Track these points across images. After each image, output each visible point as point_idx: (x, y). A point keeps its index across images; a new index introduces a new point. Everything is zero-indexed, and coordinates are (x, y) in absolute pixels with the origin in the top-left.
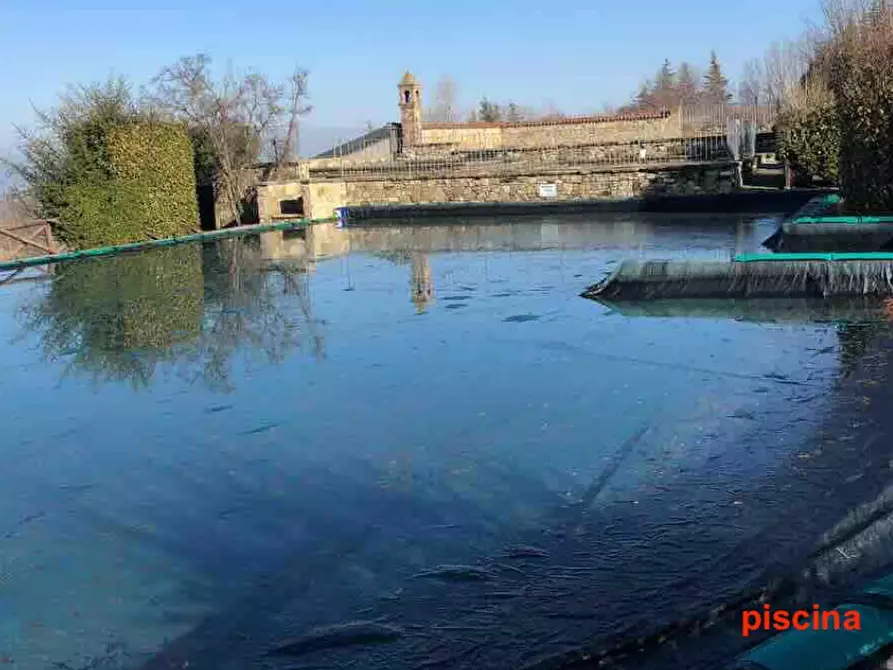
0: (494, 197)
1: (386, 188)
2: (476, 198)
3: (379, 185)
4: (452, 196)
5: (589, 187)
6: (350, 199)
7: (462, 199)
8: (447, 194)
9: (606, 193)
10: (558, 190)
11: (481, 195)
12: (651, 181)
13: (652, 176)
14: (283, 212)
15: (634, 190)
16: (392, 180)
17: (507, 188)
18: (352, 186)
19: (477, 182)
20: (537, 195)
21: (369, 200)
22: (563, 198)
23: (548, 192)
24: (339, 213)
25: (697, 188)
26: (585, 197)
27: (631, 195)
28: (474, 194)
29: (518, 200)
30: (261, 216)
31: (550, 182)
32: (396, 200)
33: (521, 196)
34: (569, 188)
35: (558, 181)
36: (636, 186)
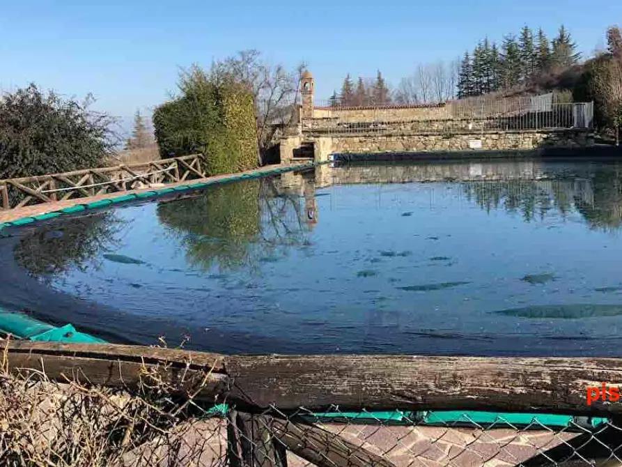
0: (438, 148)
1: (360, 142)
2: (425, 149)
3: (356, 140)
4: (407, 147)
5: (503, 142)
6: (335, 149)
7: (415, 149)
8: (404, 146)
9: (515, 146)
10: (483, 144)
11: (429, 147)
12: (544, 138)
13: (545, 136)
14: (294, 156)
15: (533, 144)
16: (365, 136)
17: (447, 142)
18: (336, 140)
19: (427, 138)
20: (468, 146)
21: (348, 149)
22: (485, 149)
23: (476, 145)
24: (332, 158)
25: (574, 143)
26: (501, 148)
27: (531, 147)
28: (424, 146)
29: (455, 150)
30: (282, 159)
31: (477, 139)
32: (368, 149)
33: (457, 148)
34: (490, 142)
35: (482, 138)
36: (534, 142)
